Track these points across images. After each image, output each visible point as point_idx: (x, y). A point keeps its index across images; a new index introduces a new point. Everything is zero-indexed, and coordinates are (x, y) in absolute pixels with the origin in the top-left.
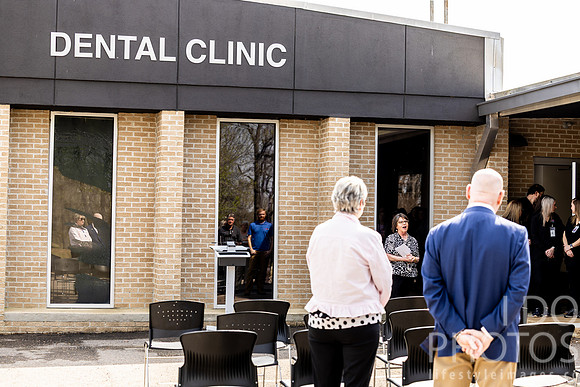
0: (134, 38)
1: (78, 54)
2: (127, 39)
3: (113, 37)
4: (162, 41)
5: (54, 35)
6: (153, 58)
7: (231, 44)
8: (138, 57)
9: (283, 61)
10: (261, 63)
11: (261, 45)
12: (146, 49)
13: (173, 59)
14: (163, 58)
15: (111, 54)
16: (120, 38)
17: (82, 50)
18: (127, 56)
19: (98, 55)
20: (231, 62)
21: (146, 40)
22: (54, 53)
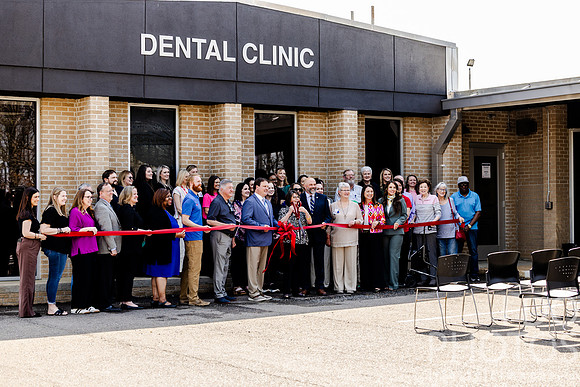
0: (204, 41)
1: (162, 54)
2: (200, 41)
3: (188, 39)
4: (225, 43)
5: (144, 36)
6: (219, 58)
7: (275, 47)
8: (208, 57)
9: (312, 63)
10: (296, 65)
11: (296, 49)
12: (213, 51)
13: (234, 60)
14: (226, 59)
15: (188, 54)
16: (194, 40)
17: (166, 50)
18: (199, 57)
19: (178, 55)
20: (275, 63)
21: (213, 43)
22: (144, 52)
